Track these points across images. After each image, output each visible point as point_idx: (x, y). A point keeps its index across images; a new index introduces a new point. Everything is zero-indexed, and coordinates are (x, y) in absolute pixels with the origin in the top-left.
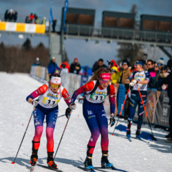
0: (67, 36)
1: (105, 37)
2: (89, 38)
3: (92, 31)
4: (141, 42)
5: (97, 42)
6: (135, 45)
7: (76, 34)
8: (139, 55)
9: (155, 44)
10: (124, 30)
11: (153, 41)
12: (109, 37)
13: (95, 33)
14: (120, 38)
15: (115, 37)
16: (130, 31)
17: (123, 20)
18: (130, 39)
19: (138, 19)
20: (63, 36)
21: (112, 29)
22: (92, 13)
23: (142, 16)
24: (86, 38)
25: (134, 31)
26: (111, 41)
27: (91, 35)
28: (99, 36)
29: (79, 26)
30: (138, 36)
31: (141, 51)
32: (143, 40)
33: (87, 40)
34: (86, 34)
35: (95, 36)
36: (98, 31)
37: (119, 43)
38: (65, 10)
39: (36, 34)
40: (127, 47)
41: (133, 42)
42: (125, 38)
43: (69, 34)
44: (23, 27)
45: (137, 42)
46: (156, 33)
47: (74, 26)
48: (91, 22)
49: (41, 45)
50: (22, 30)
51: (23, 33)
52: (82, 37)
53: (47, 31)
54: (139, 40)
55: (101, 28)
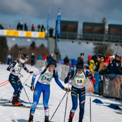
0: (59, 40)
1: (85, 40)
2: (74, 41)
3: (76, 35)
4: (109, 43)
5: (80, 43)
6: (105, 45)
7: (66, 38)
8: (108, 51)
9: (118, 44)
10: (97, 35)
11: (117, 42)
12: (88, 40)
13: (78, 37)
14: (95, 40)
15: (91, 40)
16: (102, 35)
17: (96, 28)
18: (102, 40)
19: (107, 27)
20: (57, 39)
21: (90, 34)
22: (76, 23)
23: (109, 25)
24: (72, 40)
25: (104, 36)
26: (89, 42)
27: (75, 39)
28: (81, 39)
29: (67, 33)
30: (107, 39)
31: (109, 48)
32: (110, 41)
33: (73, 42)
34: (73, 38)
35: (78, 39)
36: (81, 36)
37: (94, 44)
39: (39, 38)
40: (100, 46)
41: (104, 43)
42: (98, 40)
43: (61, 38)
44: (30, 34)
45: (106, 43)
46: (119, 37)
47: (64, 32)
48: (75, 30)
49: (42, 46)
50: (29, 36)
51: (30, 38)
52: (70, 40)
53: (46, 37)
54: (107, 41)
55: (82, 34)
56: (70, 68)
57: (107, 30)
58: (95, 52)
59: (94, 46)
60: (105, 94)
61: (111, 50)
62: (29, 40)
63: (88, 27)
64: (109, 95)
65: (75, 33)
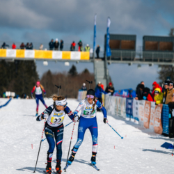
0: (110, 62)
1: (147, 60)
2: (132, 63)
3: (134, 55)
5: (139, 66)
7: (119, 59)
10: (163, 53)
12: (150, 60)
13: (137, 57)
14: (161, 61)
15: (155, 60)
16: (170, 53)
17: (162, 44)
18: (170, 61)
20: (107, 61)
21: (153, 53)
22: (133, 39)
24: (128, 62)
26: (153, 64)
27: (133, 60)
28: (141, 60)
29: (121, 52)
33: (130, 64)
34: (129, 59)
35: (137, 60)
36: (140, 55)
37: (160, 66)
38: (108, 37)
39: (81, 61)
40: (167, 69)
41: (173, 64)
42: (165, 61)
43: (113, 59)
44: (69, 55)
47: (116, 51)
48: (133, 47)
49: (86, 71)
50: (67, 58)
51: (69, 61)
52: (125, 62)
53: (91, 58)
55: (142, 52)
56: (127, 101)
58: (161, 78)
59: (160, 69)
62: (67, 64)
63: (151, 43)
65: (132, 52)
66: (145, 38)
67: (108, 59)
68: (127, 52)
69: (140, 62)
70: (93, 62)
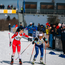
0: (26, 14)
1: (42, 13)
2: (35, 14)
4: (57, 15)
5: (39, 16)
7: (29, 13)
8: (56, 20)
9: (63, 15)
11: (62, 14)
12: (43, 13)
13: (38, 12)
14: (48, 14)
15: (46, 14)
17: (49, 6)
18: (52, 14)
20: (24, 14)
21: (45, 10)
23: (57, 4)
24: (34, 14)
25: (54, 10)
26: (45, 15)
27: (36, 13)
28: (39, 13)
30: (56, 13)
31: (57, 18)
32: (58, 14)
33: (34, 15)
34: (34, 13)
35: (38, 13)
36: (39, 11)
39: (12, 14)
40: (51, 17)
41: (54, 15)
42: (50, 14)
43: (27, 13)
44: (7, 11)
45: (55, 15)
46: (63, 11)
47: (28, 9)
49: (14, 18)
50: (6, 13)
51: (7, 14)
52: (32, 14)
53: (17, 12)
54: (56, 14)
55: (40, 10)
57: (56, 7)
58: (48, 21)
59: (48, 17)
60: (57, 48)
61: (58, 20)
62: (6, 15)
64: (59, 48)
65: (35, 10)
66: (41, 3)
67: (25, 13)
68: (33, 9)
69: (39, 14)
70: (18, 14)
